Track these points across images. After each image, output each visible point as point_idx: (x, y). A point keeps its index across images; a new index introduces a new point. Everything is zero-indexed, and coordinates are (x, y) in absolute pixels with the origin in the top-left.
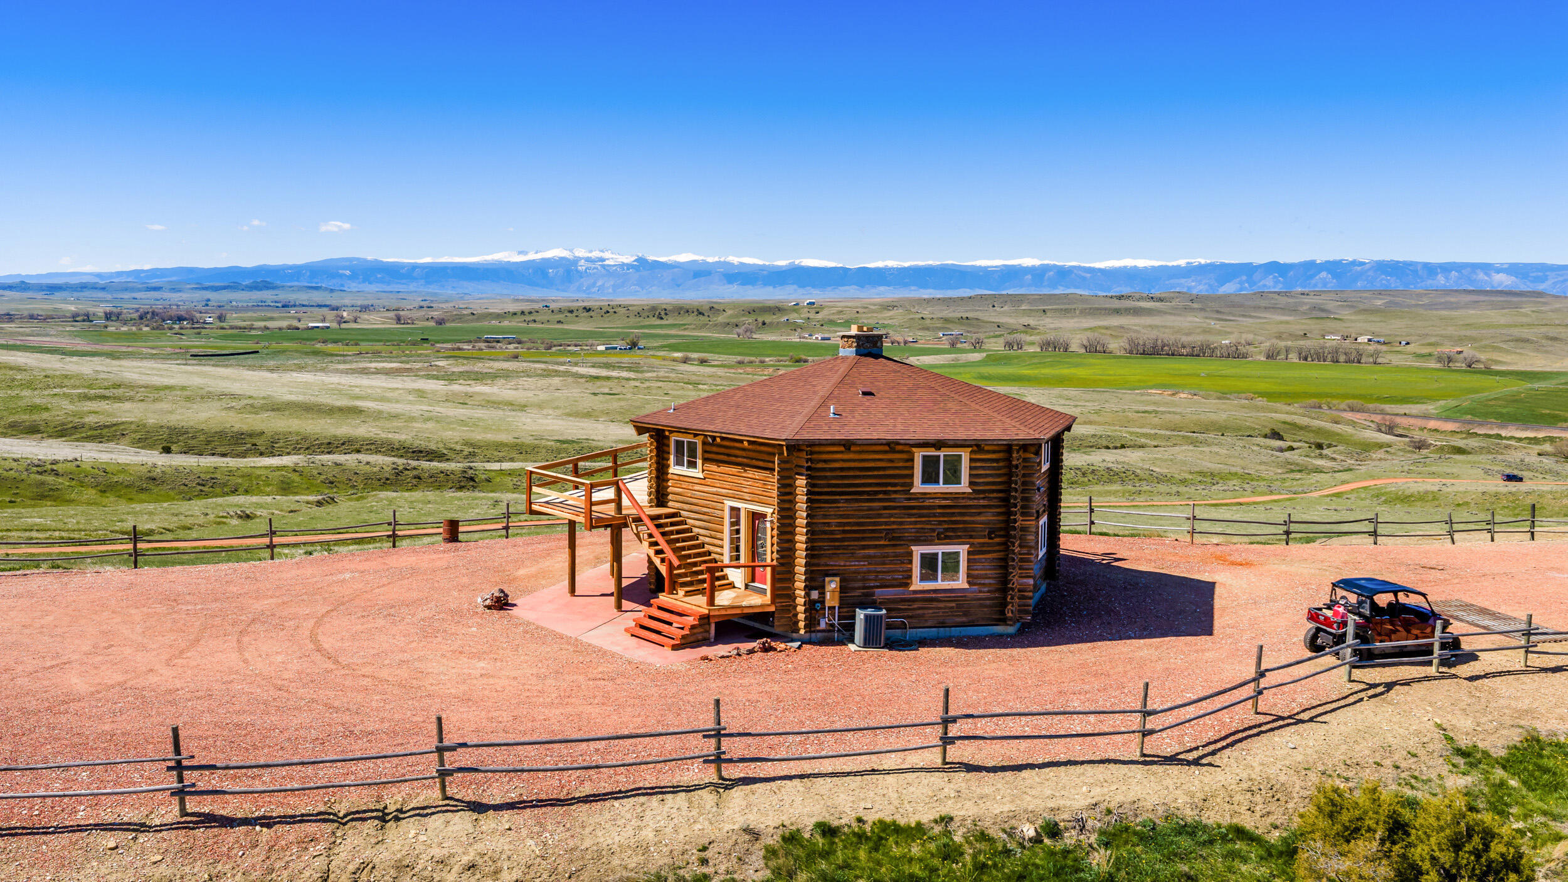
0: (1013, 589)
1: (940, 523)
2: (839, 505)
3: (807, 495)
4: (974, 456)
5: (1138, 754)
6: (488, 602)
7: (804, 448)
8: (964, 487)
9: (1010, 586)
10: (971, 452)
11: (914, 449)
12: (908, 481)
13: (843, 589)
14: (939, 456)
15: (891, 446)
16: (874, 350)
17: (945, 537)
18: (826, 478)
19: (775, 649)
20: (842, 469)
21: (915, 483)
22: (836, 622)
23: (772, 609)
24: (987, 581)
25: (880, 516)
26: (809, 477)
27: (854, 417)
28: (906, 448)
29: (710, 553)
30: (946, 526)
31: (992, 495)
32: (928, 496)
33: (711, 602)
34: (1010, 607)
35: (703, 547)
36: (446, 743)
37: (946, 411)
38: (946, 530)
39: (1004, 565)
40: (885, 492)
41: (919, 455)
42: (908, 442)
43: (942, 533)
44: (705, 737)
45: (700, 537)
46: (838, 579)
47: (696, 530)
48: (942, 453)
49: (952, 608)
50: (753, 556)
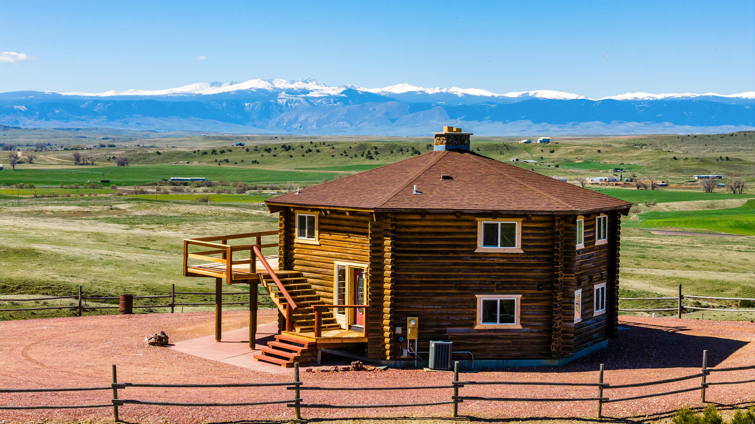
0: (556, 330)
1: (499, 277)
2: (418, 261)
3: (391, 251)
4: (525, 225)
5: (597, 416)
6: (153, 340)
7: (390, 215)
8: (517, 248)
9: (554, 327)
10: (523, 222)
11: (477, 219)
12: (472, 243)
13: (421, 327)
14: (497, 225)
15: (458, 214)
16: (462, 147)
17: (501, 289)
18: (407, 240)
19: (366, 370)
20: (420, 233)
21: (479, 245)
22: (416, 353)
23: (366, 340)
24: (537, 324)
25: (451, 270)
26: (393, 238)
27: (431, 194)
28: (471, 218)
29: (323, 303)
30: (503, 280)
31: (540, 256)
32: (489, 255)
33: (318, 336)
34: (554, 343)
35: (319, 300)
36: (119, 382)
38: (504, 282)
39: (549, 311)
40: (455, 252)
41: (481, 223)
42: (470, 212)
43: (500, 285)
44: (288, 388)
45: (317, 292)
46: (417, 318)
47: (313, 287)
48: (499, 222)
49: (509, 344)
50: (355, 304)
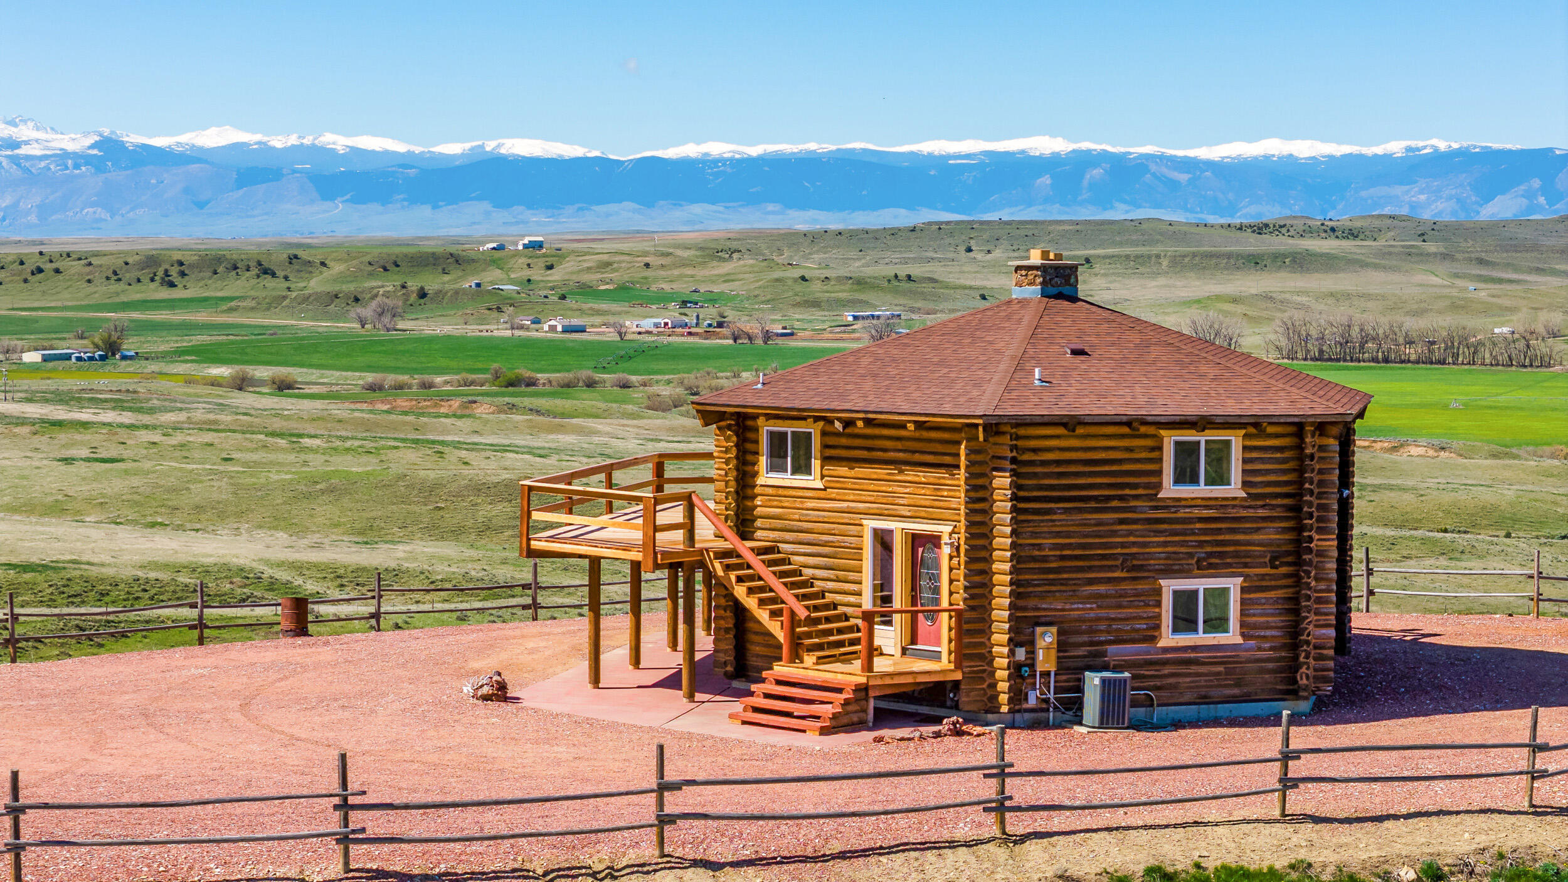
0: (1308, 643)
1: (1201, 544)
2: (1055, 517)
3: (1011, 500)
4: (1248, 443)
5: (1526, 804)
6: (486, 690)
7: (1008, 429)
8: (1234, 489)
9: (1304, 637)
10: (1245, 436)
11: (1163, 432)
12: (1153, 480)
13: (1062, 646)
14: (1199, 443)
15: (1132, 424)
16: (1066, 290)
17: (1208, 565)
18: (1035, 475)
19: (970, 734)
20: (1058, 463)
21: (1165, 484)
22: (1051, 696)
23: (958, 676)
24: (1268, 633)
25: (1114, 533)
26: (1014, 473)
27: (1070, 385)
28: (1151, 430)
29: (835, 606)
30: (1209, 549)
31: (1274, 502)
32: (1183, 503)
33: (868, 667)
34: (1304, 670)
35: (823, 597)
36: (669, 779)
37: (1203, 376)
38: (1211, 555)
39: (1294, 608)
40: (1121, 498)
41: (1170, 439)
42: (1158, 419)
43: (1204, 559)
44: (985, 776)
45: (817, 583)
46: (1054, 629)
47: (808, 572)
48: (1202, 438)
49: (1219, 673)
50: (914, 604)
